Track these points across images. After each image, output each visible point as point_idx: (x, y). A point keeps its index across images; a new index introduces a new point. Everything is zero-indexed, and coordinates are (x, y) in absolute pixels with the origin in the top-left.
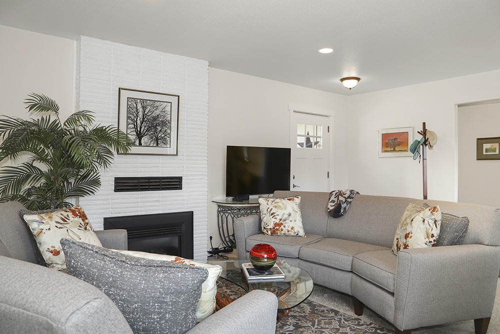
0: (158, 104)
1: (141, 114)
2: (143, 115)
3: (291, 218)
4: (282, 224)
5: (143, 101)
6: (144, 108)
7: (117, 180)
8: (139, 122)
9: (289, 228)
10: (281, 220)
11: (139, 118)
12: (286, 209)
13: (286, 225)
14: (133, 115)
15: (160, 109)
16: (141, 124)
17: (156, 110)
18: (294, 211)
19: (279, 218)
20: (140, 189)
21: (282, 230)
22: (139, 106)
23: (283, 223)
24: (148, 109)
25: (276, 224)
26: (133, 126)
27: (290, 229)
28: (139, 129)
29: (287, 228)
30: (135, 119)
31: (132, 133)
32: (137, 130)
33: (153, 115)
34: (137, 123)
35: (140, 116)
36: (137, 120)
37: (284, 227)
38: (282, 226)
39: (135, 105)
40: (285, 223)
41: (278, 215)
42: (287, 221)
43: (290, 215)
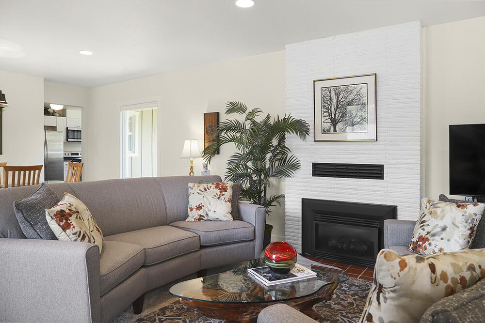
0: (351, 88)
1: (334, 102)
2: (337, 102)
3: (444, 235)
4: (427, 239)
5: (336, 88)
6: (338, 95)
7: (315, 165)
8: (333, 109)
9: (435, 249)
10: (428, 233)
11: (333, 106)
12: (442, 218)
13: (433, 243)
14: (327, 103)
15: (355, 92)
16: (336, 111)
17: (350, 94)
18: (454, 224)
19: (427, 229)
20: (336, 175)
21: (426, 249)
22: (333, 94)
23: (429, 238)
24: (342, 95)
25: (422, 239)
26: (327, 114)
27: (437, 250)
28: (333, 117)
29: (432, 247)
30: (330, 107)
31: (327, 121)
32: (332, 117)
33: (347, 100)
34: (331, 111)
35: (334, 104)
36: (331, 108)
37: (430, 244)
38: (427, 243)
39: (329, 93)
40: (432, 240)
41: (429, 225)
42: (436, 238)
43: (444, 229)
